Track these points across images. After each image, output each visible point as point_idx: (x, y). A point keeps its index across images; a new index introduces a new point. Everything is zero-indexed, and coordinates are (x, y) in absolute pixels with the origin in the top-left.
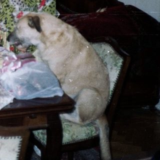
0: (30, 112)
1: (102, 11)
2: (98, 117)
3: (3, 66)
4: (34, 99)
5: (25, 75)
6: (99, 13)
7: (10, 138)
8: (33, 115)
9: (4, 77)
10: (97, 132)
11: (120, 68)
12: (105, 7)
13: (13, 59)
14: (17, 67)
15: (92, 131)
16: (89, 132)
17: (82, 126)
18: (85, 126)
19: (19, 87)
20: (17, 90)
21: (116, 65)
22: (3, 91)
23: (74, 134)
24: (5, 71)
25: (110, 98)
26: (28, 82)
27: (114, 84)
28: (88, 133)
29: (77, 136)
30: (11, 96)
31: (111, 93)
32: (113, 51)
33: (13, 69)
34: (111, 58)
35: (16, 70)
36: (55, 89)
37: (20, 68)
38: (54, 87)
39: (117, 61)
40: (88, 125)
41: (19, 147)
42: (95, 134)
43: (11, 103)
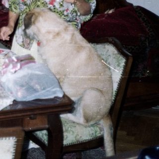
0: (29, 113)
1: (111, 12)
2: (103, 118)
3: (3, 68)
4: (34, 100)
5: (24, 76)
6: (108, 14)
7: (4, 138)
8: (32, 116)
9: (4, 79)
10: (102, 133)
11: (122, 69)
12: (113, 8)
13: (13, 61)
14: (17, 69)
15: (96, 132)
16: (94, 132)
17: (86, 127)
18: (89, 127)
19: (18, 88)
20: (17, 91)
21: (118, 65)
22: (3, 93)
23: (78, 135)
24: (4, 73)
25: (113, 99)
26: (27, 84)
27: (117, 84)
28: (92, 134)
29: (81, 137)
30: (10, 98)
31: (114, 93)
32: (116, 52)
33: (13, 70)
34: (114, 58)
35: (15, 72)
36: (54, 90)
37: (19, 69)
38: (53, 88)
39: (120, 62)
40: (92, 125)
41: (14, 147)
42: (100, 135)
43: (10, 105)
